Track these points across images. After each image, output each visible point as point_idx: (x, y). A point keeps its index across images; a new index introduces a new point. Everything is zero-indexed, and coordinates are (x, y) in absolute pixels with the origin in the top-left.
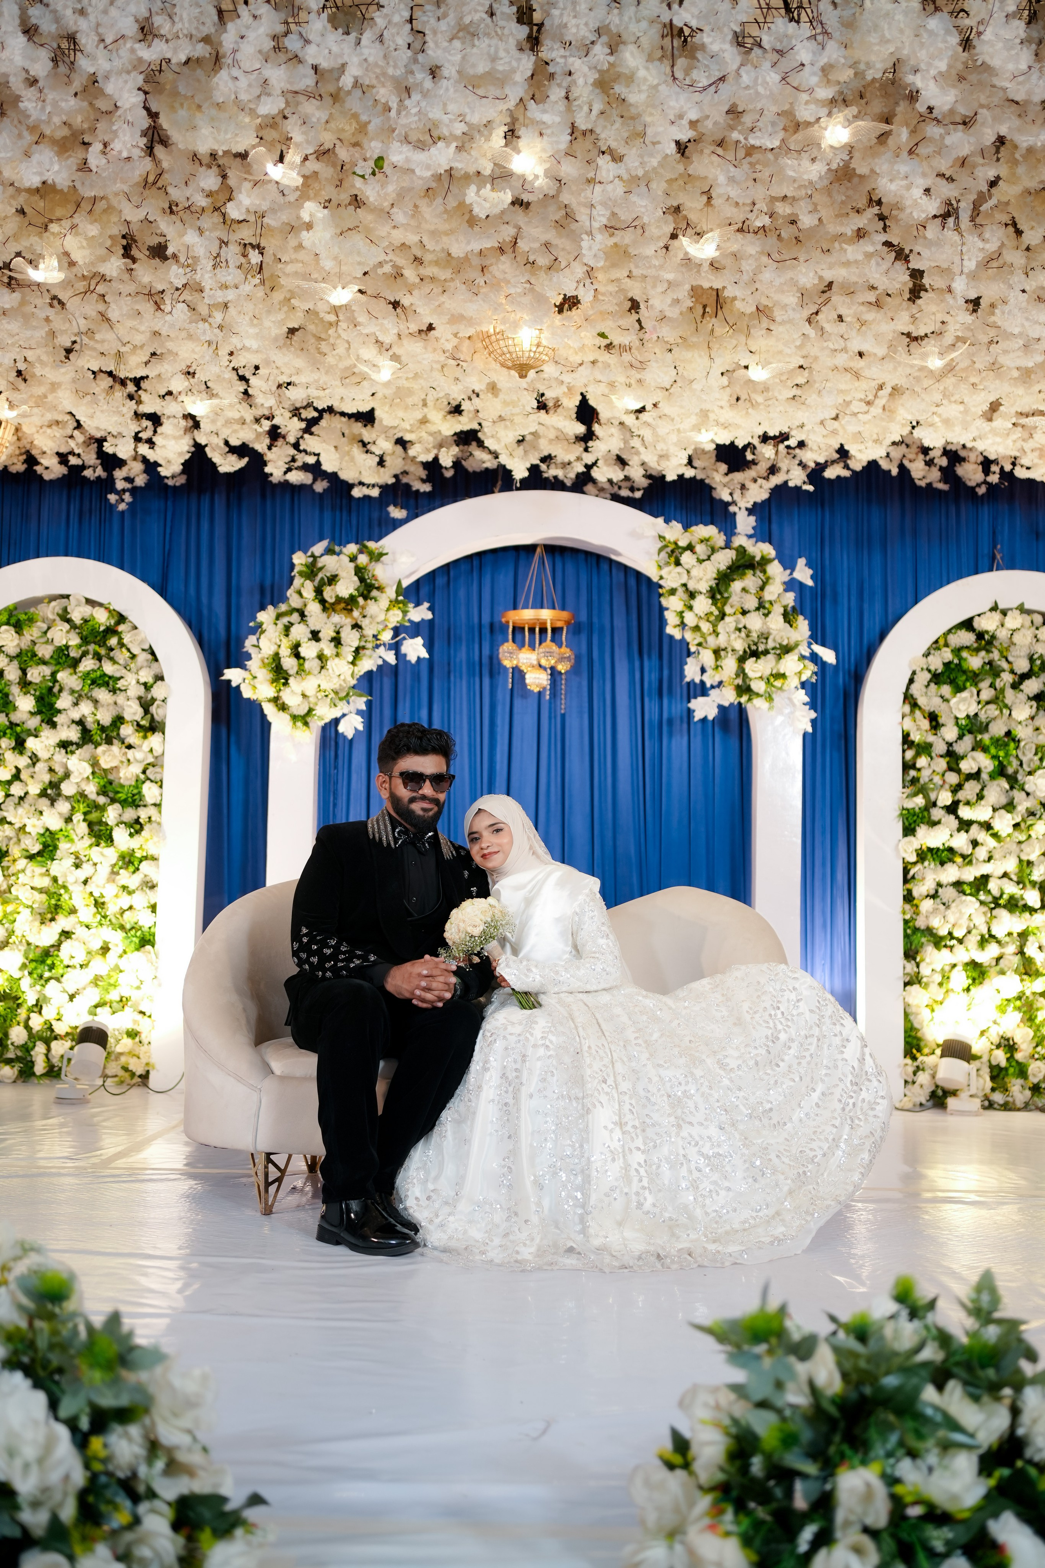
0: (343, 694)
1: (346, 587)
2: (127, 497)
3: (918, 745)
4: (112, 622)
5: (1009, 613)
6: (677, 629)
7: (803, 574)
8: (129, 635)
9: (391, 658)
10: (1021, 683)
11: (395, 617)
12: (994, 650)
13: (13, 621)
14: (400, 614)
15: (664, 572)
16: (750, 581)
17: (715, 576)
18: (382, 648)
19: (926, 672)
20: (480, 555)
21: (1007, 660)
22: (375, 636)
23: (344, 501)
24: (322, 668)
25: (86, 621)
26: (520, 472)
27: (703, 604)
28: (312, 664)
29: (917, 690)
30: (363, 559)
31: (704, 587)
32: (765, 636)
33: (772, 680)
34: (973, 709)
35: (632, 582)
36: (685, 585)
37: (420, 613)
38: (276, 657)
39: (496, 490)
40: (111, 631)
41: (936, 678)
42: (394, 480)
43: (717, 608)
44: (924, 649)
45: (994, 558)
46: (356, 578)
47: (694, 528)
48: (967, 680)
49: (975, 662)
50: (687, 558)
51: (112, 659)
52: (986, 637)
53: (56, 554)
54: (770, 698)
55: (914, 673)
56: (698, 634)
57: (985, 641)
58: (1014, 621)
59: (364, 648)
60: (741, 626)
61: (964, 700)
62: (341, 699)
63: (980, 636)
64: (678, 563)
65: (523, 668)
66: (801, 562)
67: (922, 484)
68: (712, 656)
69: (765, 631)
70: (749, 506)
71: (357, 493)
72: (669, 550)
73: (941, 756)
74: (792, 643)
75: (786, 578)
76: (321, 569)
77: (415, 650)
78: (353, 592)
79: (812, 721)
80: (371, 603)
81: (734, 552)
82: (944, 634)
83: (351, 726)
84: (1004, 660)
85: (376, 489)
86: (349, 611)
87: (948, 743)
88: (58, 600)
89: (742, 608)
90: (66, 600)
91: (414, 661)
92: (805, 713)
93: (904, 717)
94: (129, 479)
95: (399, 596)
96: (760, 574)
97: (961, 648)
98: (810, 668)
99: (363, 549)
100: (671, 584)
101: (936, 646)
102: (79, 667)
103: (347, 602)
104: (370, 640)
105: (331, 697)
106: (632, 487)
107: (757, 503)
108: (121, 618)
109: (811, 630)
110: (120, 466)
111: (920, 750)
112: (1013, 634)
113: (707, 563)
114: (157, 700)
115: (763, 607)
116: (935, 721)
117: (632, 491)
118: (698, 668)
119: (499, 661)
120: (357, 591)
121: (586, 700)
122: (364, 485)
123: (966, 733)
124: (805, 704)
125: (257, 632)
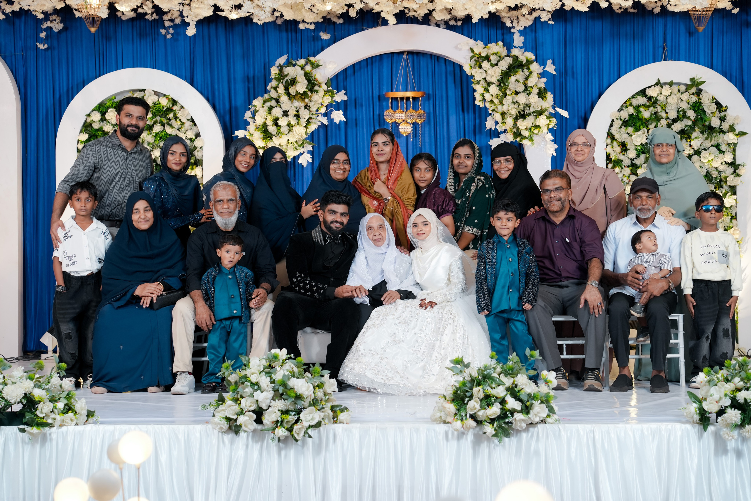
0: (300, 143)
1: (301, 87)
2: (171, 31)
3: (614, 161)
4: (171, 105)
5: (664, 87)
6: (481, 102)
7: (550, 68)
8: (180, 112)
9: (325, 121)
10: (672, 124)
11: (327, 100)
12: (657, 106)
13: (114, 106)
14: (330, 98)
15: (474, 72)
16: (520, 75)
17: (500, 74)
18: (320, 116)
19: (619, 120)
20: (372, 57)
21: (665, 111)
22: (317, 110)
23: (293, 27)
24: (290, 131)
25: (155, 104)
26: (392, 20)
27: (494, 90)
28: (284, 129)
29: (614, 130)
30: (308, 68)
31: (494, 80)
32: (528, 106)
33: (533, 129)
34: (644, 141)
35: (457, 70)
36: (485, 79)
37: (340, 97)
38: (265, 125)
39: (380, 22)
40: (170, 110)
41: (625, 123)
42: (322, 20)
43: (502, 92)
44: (618, 107)
45: (664, 49)
46: (306, 82)
47: (489, 45)
48: (642, 124)
49: (646, 114)
50: (485, 64)
51: (170, 125)
52: (652, 100)
53: (137, 67)
54: (532, 140)
55: (613, 121)
56: (493, 104)
57: (653, 102)
58: (666, 91)
59: (311, 118)
60: (515, 101)
61: (640, 135)
62: (299, 146)
63: (650, 98)
64: (480, 67)
65: (398, 121)
66: (549, 62)
67: (619, 11)
68: (501, 117)
69: (528, 102)
70: (522, 29)
71: (301, 26)
72: (476, 58)
73: (628, 167)
74: (543, 107)
75: (541, 71)
76: (286, 75)
77: (338, 117)
78: (305, 89)
79: (556, 150)
80: (315, 94)
81: (511, 59)
82: (630, 99)
83: (305, 160)
84: (664, 111)
85: (313, 25)
86: (303, 99)
87: (631, 159)
88: (138, 93)
89: (515, 91)
90: (143, 92)
91: (338, 122)
92: (552, 146)
93: (607, 146)
94: (172, 20)
95: (328, 87)
96: (526, 70)
97: (639, 106)
98: (554, 121)
99: (308, 62)
100: (477, 77)
101: (625, 105)
102: (152, 130)
103: (302, 95)
104: (314, 113)
105: (294, 146)
106: (456, 19)
107: (525, 27)
108: (174, 102)
109: (554, 100)
110: (166, 13)
111: (616, 164)
112: (667, 98)
113: (497, 67)
114: (197, 148)
115: (527, 90)
116: (624, 147)
117: (456, 22)
118: (493, 122)
119: (384, 120)
120: (307, 88)
121: (433, 138)
122: (306, 22)
123: (641, 153)
124: (552, 141)
125: (252, 110)
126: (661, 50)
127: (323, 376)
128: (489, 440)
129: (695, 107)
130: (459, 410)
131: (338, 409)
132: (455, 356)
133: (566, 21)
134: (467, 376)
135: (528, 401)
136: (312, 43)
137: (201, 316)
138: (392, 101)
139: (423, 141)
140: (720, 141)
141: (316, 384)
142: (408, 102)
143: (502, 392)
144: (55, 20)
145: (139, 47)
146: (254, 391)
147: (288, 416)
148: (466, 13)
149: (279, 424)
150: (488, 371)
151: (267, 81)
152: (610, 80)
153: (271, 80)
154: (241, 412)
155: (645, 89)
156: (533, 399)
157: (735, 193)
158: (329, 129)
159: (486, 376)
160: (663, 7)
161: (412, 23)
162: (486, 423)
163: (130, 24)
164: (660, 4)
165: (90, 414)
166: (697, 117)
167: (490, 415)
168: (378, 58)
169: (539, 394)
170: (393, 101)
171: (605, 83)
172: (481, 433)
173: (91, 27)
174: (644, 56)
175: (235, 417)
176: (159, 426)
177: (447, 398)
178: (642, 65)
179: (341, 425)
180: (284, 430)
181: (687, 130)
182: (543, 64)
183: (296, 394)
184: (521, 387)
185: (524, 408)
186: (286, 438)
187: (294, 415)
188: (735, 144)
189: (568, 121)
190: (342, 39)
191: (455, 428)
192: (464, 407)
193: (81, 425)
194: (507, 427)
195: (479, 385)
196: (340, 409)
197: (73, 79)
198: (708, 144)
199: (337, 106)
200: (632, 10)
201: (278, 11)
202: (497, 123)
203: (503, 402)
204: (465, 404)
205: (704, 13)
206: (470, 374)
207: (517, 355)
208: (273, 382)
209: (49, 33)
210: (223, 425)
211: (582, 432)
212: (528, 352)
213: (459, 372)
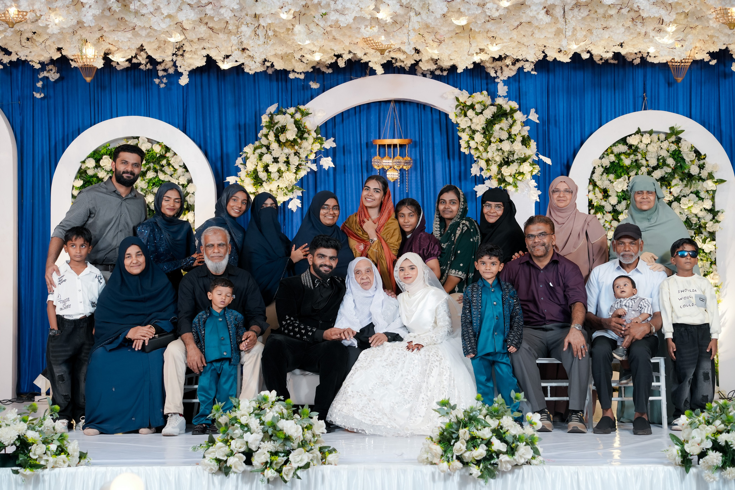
0: (290, 189)
1: (291, 134)
2: (165, 80)
3: (596, 206)
4: (164, 152)
5: (644, 135)
6: (466, 149)
7: (534, 117)
8: (173, 159)
9: (314, 167)
10: (653, 171)
11: (317, 147)
12: (638, 154)
13: (108, 153)
14: (319, 146)
15: (459, 120)
16: (504, 123)
17: (485, 123)
18: (309, 162)
19: (601, 167)
20: (360, 106)
21: (646, 159)
22: (307, 157)
23: (283, 76)
24: (280, 177)
25: (148, 151)
26: (380, 70)
27: (479, 137)
28: (275, 175)
29: (596, 177)
30: (298, 116)
31: (479, 128)
32: (512, 153)
33: (517, 175)
35: (443, 118)
36: (470, 127)
37: (329, 144)
38: (255, 171)
39: (368, 72)
40: (163, 157)
41: (607, 171)
42: (312, 70)
43: (486, 139)
44: (600, 154)
45: (644, 99)
46: (296, 129)
47: (474, 94)
48: (623, 171)
49: (627, 162)
50: (470, 113)
51: (163, 172)
52: (633, 148)
53: (131, 115)
54: (516, 186)
55: (594, 168)
56: (478, 151)
57: (634, 150)
58: (646, 139)
59: (300, 164)
60: (499, 148)
61: (621, 182)
62: (289, 191)
63: (630, 146)
64: (466, 115)
65: (385, 167)
66: (533, 111)
67: (600, 62)
68: (485, 163)
69: (512, 150)
70: (505, 79)
71: (291, 76)
72: (461, 107)
73: (610, 212)
74: (527, 155)
75: (525, 120)
76: (277, 123)
77: (327, 163)
78: (294, 137)
79: (539, 196)
80: (304, 141)
81: (496, 107)
82: (611, 146)
83: (295, 205)
84: (644, 159)
85: (303, 74)
86: (293, 146)
87: (612, 205)
88: (132, 140)
89: (500, 139)
90: (136, 140)
91: (327, 168)
92: (535, 192)
93: (589, 192)
94: (165, 70)
95: (317, 135)
96: (509, 119)
97: (620, 154)
98: (537, 168)
99: (298, 110)
100: (463, 126)
101: (606, 153)
102: (145, 176)
103: (292, 142)
104: (304, 160)
105: (284, 191)
106: (442, 69)
107: (509, 77)
108: (167, 149)
109: (538, 148)
110: (160, 63)
111: (598, 210)
112: (647, 146)
113: (481, 115)
114: (189, 193)
115: (511, 138)
116: (606, 193)
117: (442, 72)
118: (478, 169)
119: (372, 167)
120: (296, 136)
121: (419, 184)
122: (296, 72)
123: (622, 200)
124: (535, 187)
125: (243, 157)
126: (641, 99)
127: (311, 418)
128: (475, 481)
129: (675, 154)
130: (445, 451)
131: (326, 450)
132: (441, 398)
133: (548, 71)
134: (453, 418)
135: (513, 443)
136: (302, 92)
137: (192, 359)
138: (379, 148)
139: (409, 187)
140: (699, 188)
141: (305, 426)
142: (395, 149)
143: (487, 434)
144: (51, 70)
145: (133, 96)
146: (243, 433)
147: (277, 457)
148: (451, 63)
149: (268, 466)
150: (474, 413)
151: (258, 127)
152: (591, 128)
153: (261, 128)
154: (231, 454)
155: (626, 137)
156: (518, 441)
157: (714, 240)
158: (318, 175)
159: (472, 418)
160: (642, 58)
161: (399, 73)
162: (472, 465)
163: (125, 74)
164: (639, 55)
165: (82, 456)
166: (676, 165)
167: (476, 457)
168: (365, 106)
169: (524, 435)
170: (381, 148)
171: (587, 131)
172: (467, 474)
173: (87, 76)
174: (625, 105)
175: (225, 458)
176: (150, 468)
177: (434, 439)
178: (623, 114)
179: (329, 466)
180: (273, 471)
181: (667, 178)
182: (526, 112)
183: (285, 435)
184: (506, 429)
185: (509, 450)
186: (275, 479)
187: (283, 456)
188: (714, 192)
189: (551, 167)
190: (331, 88)
191: (441, 469)
192: (450, 449)
193: (73, 466)
194: (492, 468)
195: (465, 426)
196: (328, 451)
197: (68, 127)
198: (687, 191)
199: (326, 153)
200: (612, 61)
201: (268, 61)
202: (481, 169)
203: (489, 443)
204: (451, 445)
205: (683, 64)
206: (456, 416)
207: (503, 397)
208: (262, 423)
209: (45, 83)
210: (214, 466)
211: (566, 474)
212: (513, 394)
213: (445, 414)
